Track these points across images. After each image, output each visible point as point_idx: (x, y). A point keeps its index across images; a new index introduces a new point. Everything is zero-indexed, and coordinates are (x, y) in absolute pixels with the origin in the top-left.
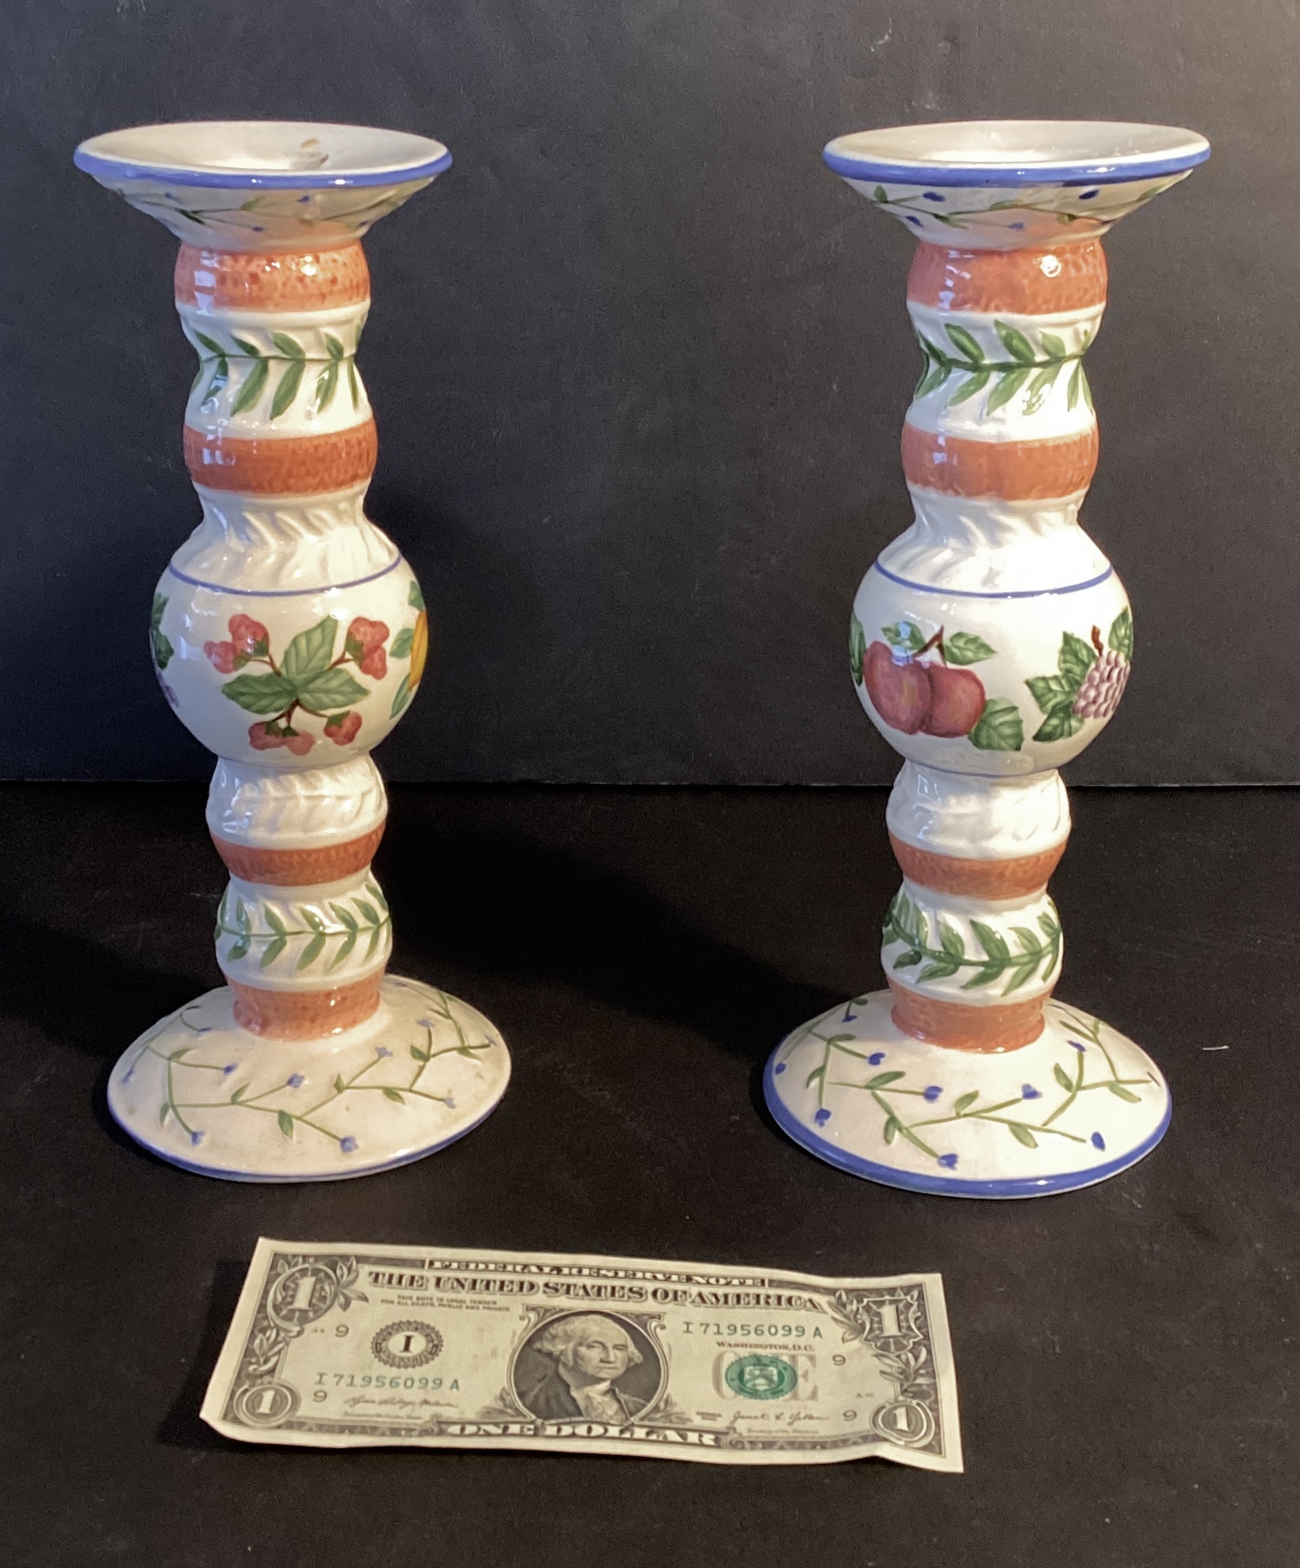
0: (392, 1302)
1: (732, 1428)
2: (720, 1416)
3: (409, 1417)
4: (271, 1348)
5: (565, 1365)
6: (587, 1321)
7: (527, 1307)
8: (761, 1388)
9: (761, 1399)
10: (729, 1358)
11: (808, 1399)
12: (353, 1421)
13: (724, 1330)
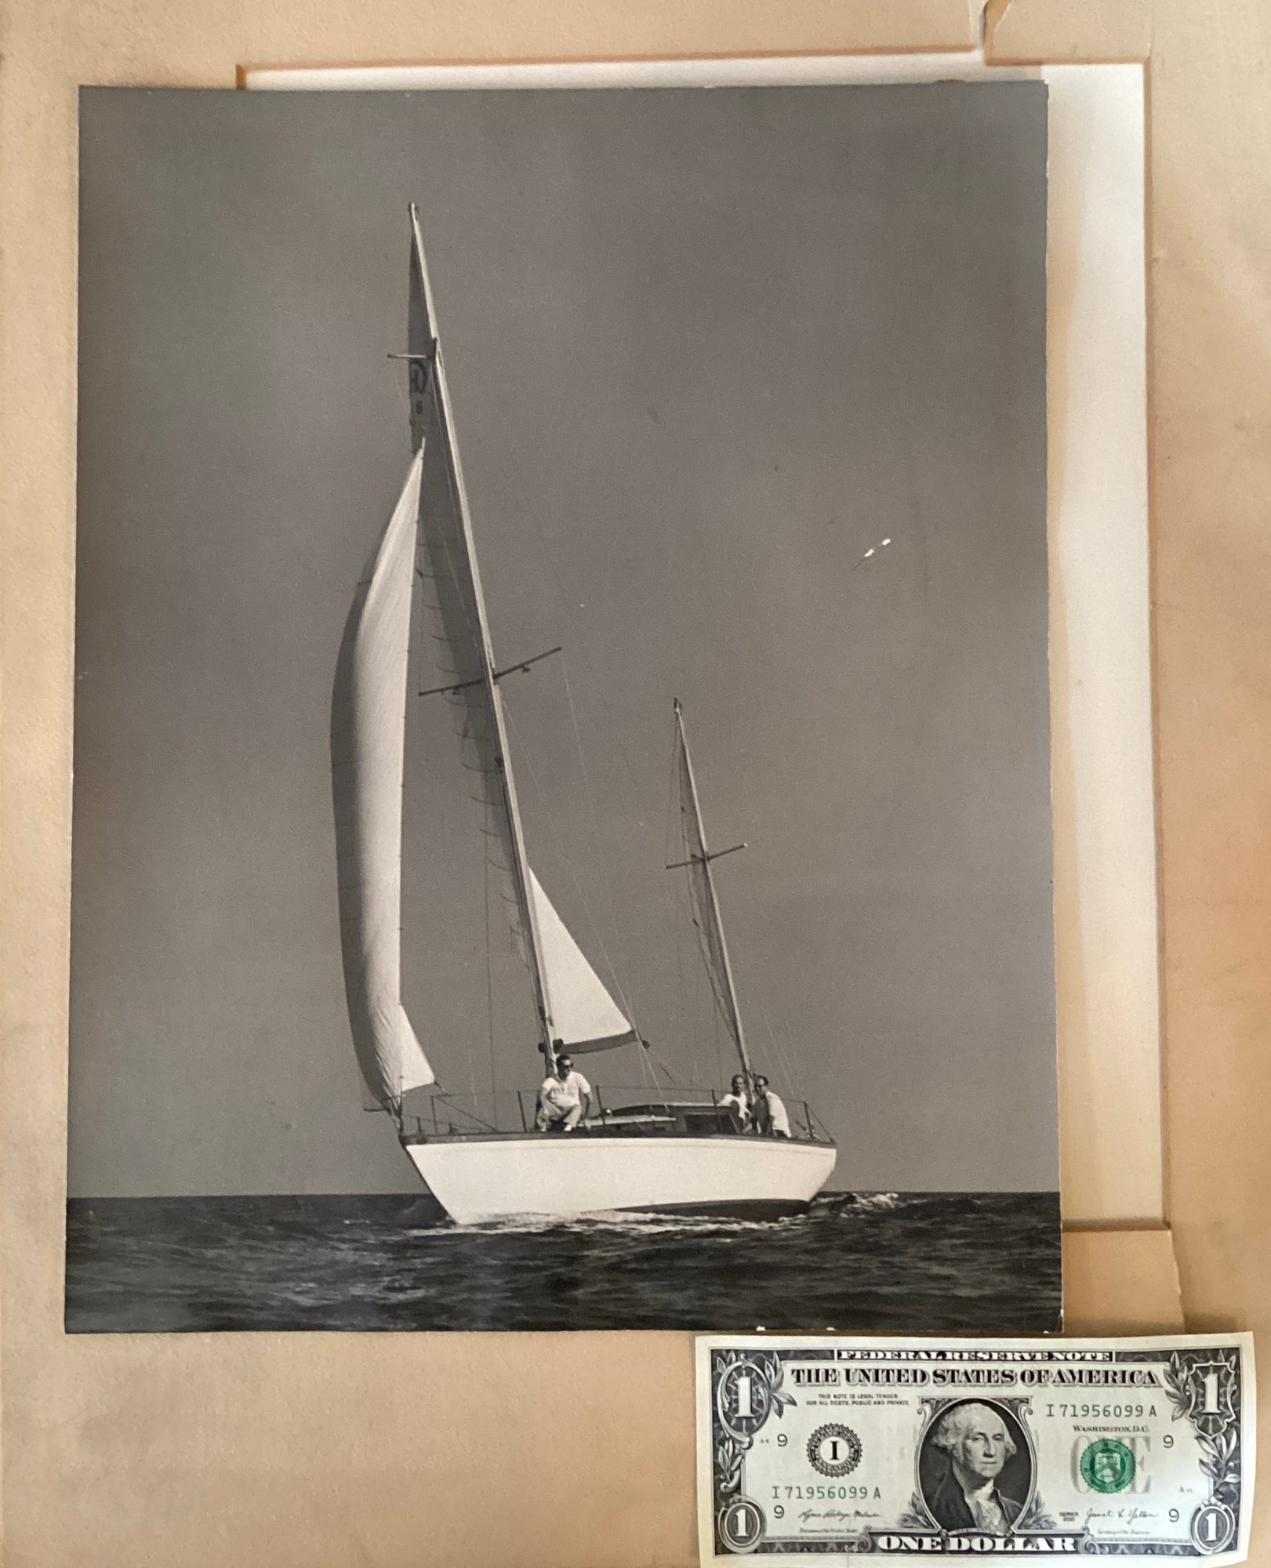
0: (815, 1403)
1: (1086, 1529)
2: (1077, 1514)
3: (848, 1531)
4: (732, 1464)
5: (958, 1463)
6: (971, 1410)
7: (922, 1399)
8: (1107, 1480)
9: (1108, 1492)
10: (1083, 1446)
11: (1143, 1492)
12: (808, 1538)
13: (1079, 1412)
